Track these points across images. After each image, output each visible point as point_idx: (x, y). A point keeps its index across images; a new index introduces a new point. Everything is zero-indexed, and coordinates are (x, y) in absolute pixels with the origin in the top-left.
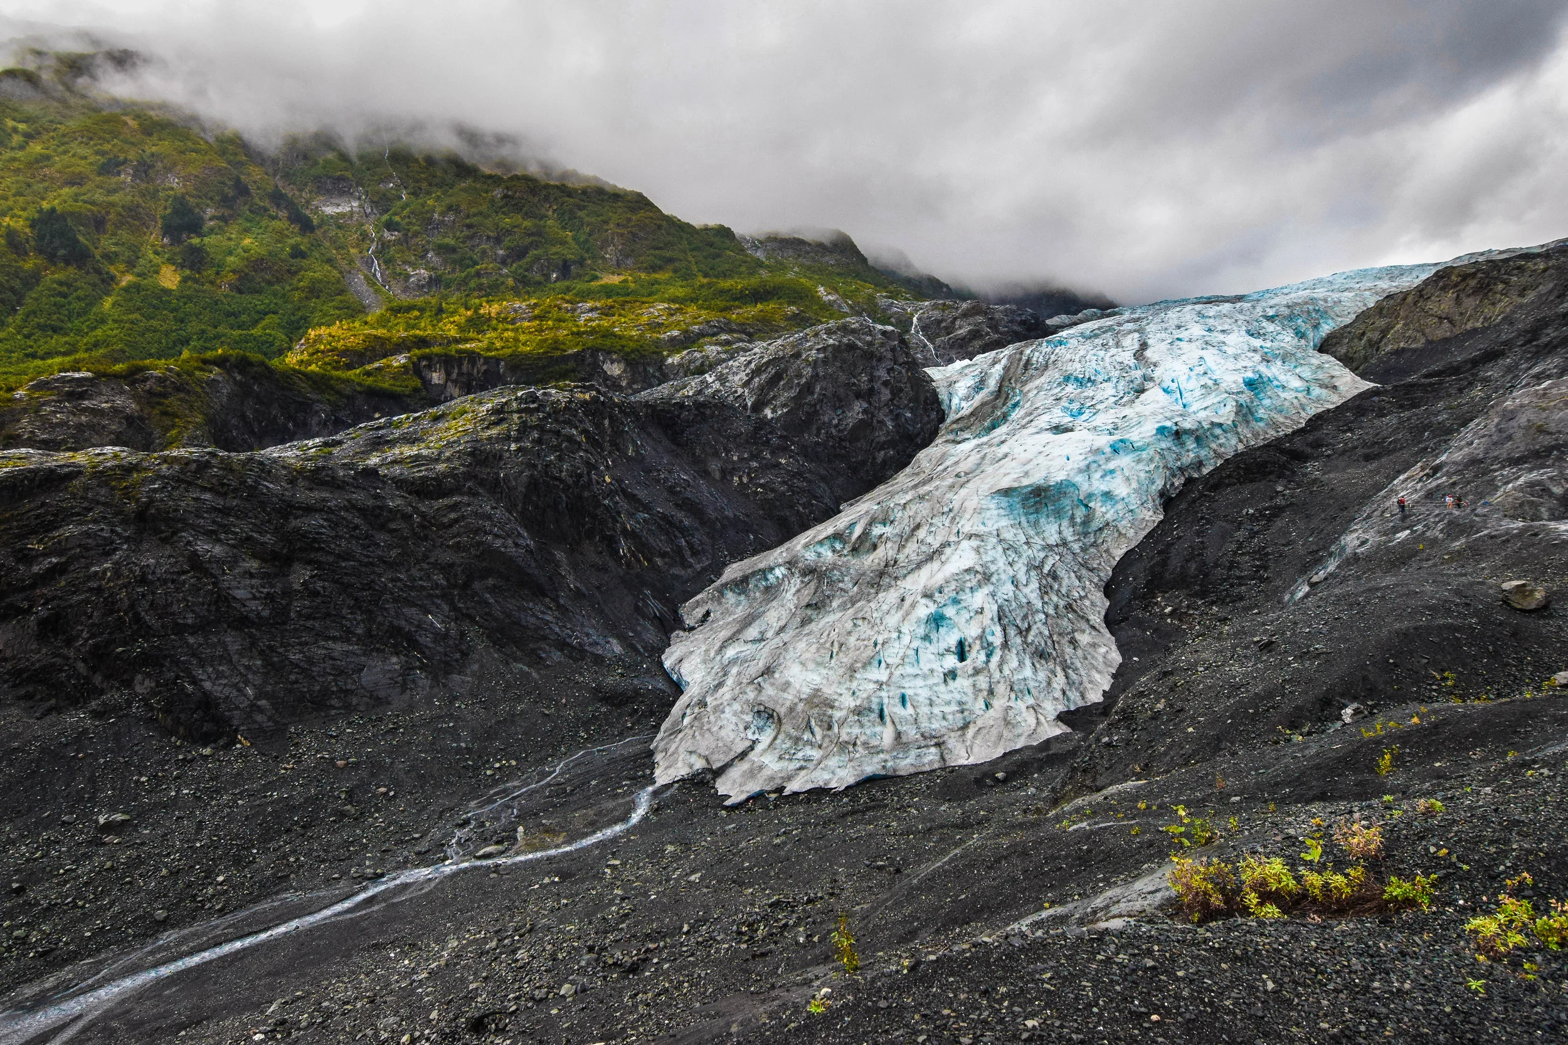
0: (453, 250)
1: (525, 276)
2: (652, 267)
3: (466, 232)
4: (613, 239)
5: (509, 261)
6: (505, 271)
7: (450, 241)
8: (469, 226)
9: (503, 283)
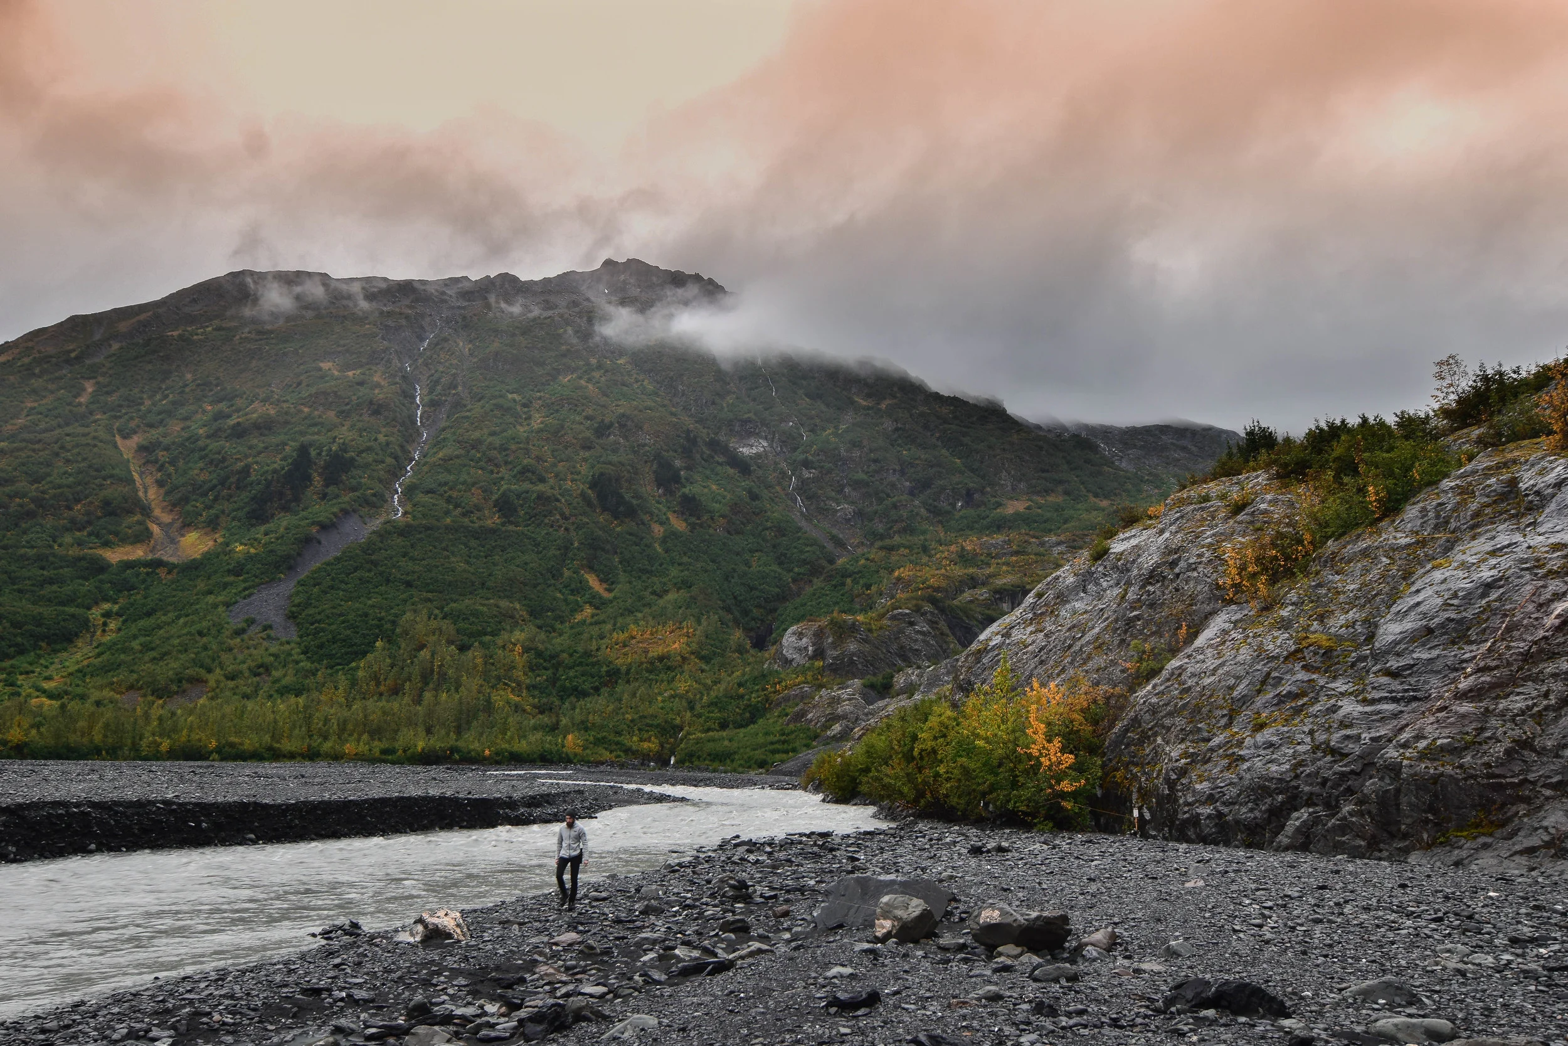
0: (867, 484)
1: (935, 507)
2: (1046, 491)
3: (873, 467)
4: (1003, 464)
5: (916, 492)
6: (917, 502)
7: (861, 476)
8: (875, 461)
9: (917, 514)
